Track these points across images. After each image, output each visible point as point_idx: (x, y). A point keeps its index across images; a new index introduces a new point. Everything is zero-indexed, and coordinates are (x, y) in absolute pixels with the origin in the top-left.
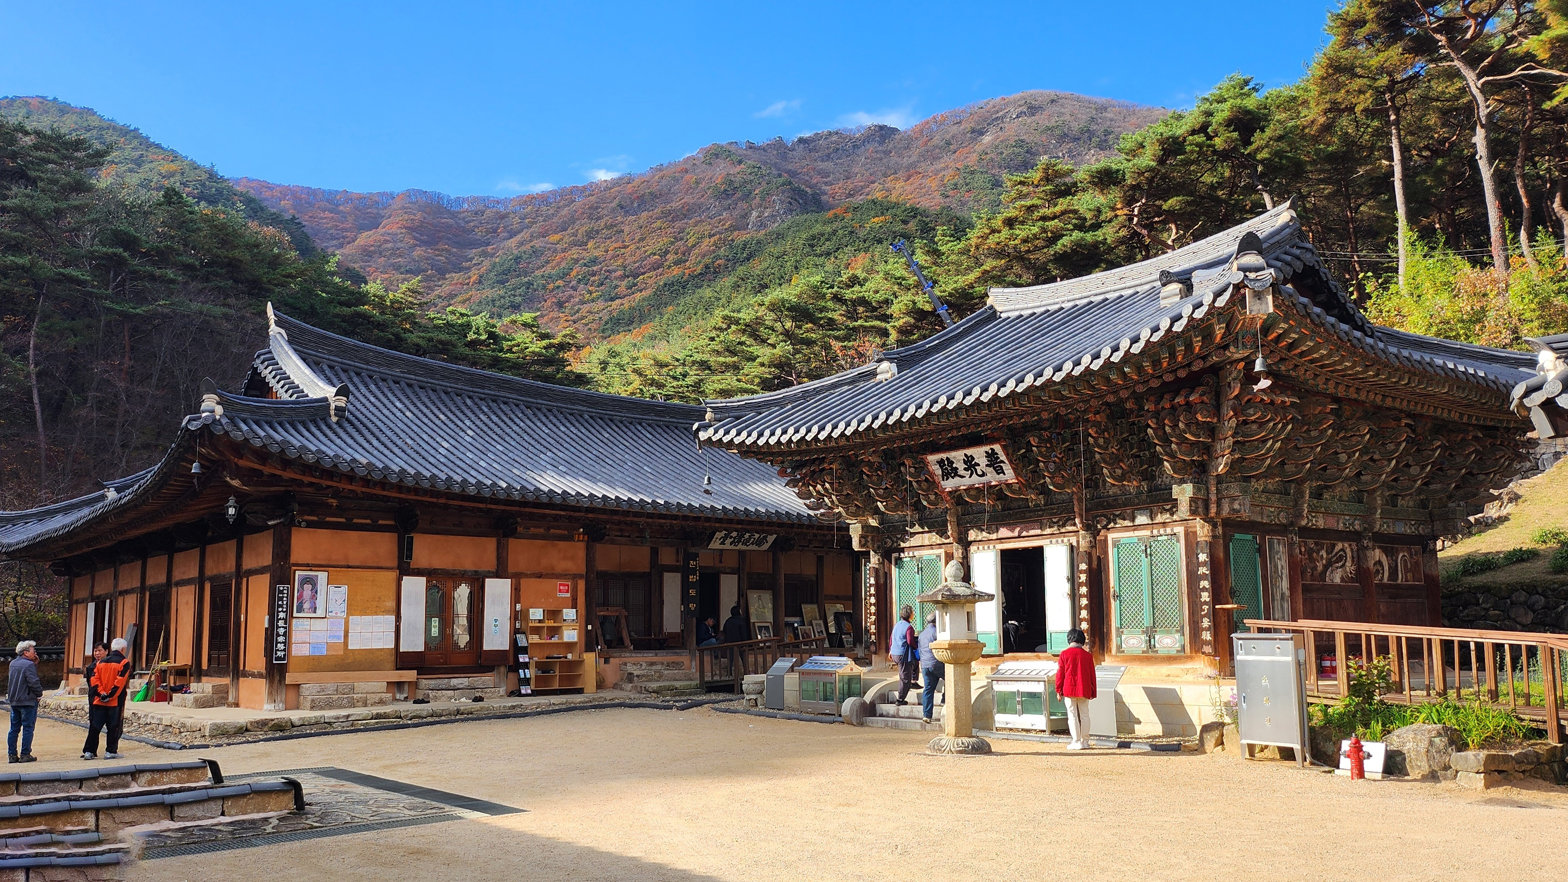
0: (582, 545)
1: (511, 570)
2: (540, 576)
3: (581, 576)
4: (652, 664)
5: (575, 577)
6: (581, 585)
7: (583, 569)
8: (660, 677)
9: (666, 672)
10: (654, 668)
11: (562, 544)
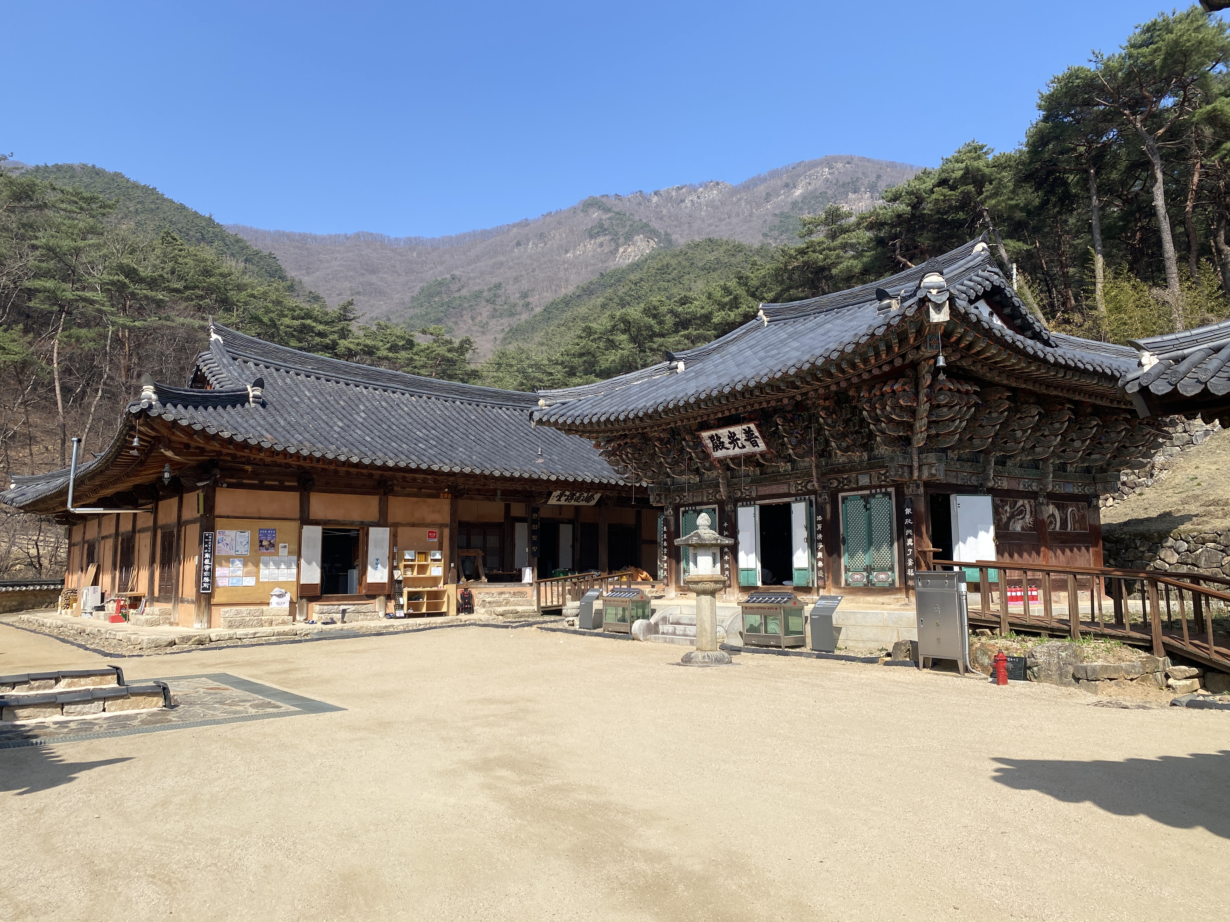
0: (448, 501)
1: (390, 520)
2: (413, 525)
3: (446, 526)
4: (501, 593)
5: (442, 526)
6: (446, 532)
7: (447, 520)
8: (507, 603)
9: (512, 599)
10: (503, 596)
11: (430, 500)
